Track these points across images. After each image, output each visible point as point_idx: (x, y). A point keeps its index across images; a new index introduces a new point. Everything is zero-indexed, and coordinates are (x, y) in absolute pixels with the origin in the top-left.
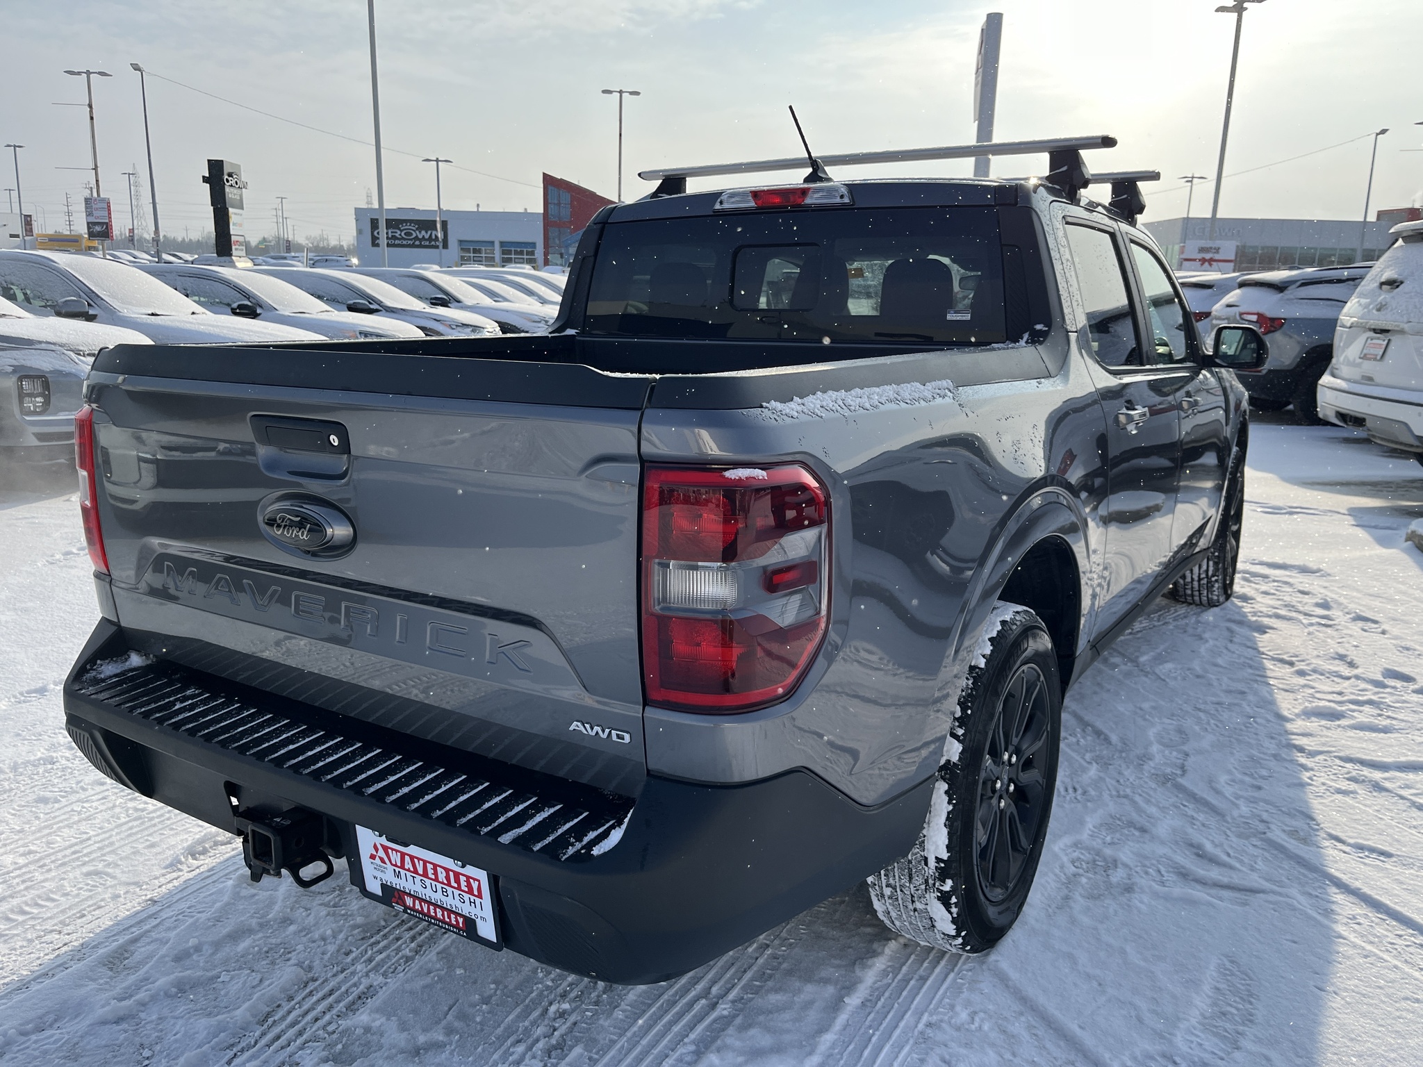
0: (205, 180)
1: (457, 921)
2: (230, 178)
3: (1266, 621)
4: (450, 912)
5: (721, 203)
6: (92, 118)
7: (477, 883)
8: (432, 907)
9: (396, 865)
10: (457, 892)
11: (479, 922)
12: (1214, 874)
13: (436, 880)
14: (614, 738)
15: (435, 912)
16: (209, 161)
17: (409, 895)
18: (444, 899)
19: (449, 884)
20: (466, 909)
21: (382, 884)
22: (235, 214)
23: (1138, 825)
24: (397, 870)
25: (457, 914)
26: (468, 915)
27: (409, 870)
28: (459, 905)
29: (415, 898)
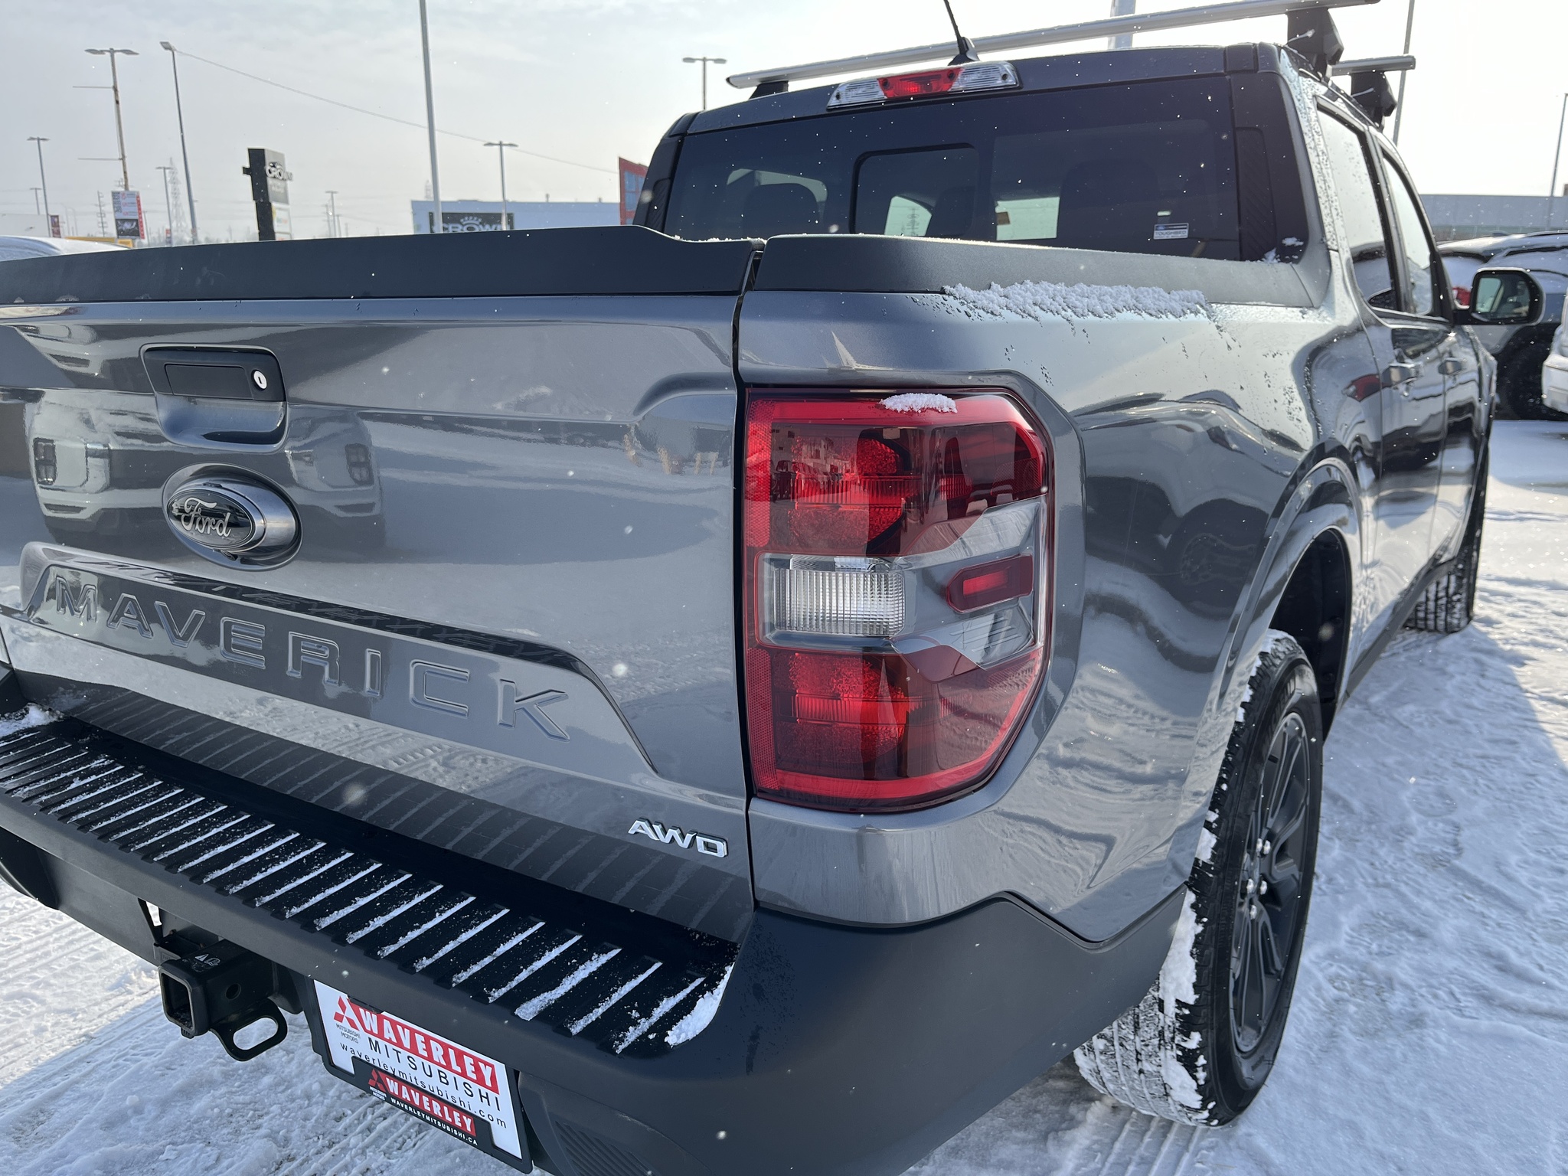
0: (246, 171)
1: (462, 1122)
2: (273, 169)
3: (1523, 650)
4: (453, 1107)
5: (838, 97)
6: (117, 102)
7: (489, 1069)
8: (425, 1099)
9: (371, 1032)
10: (461, 1080)
11: (495, 1127)
12: (1527, 996)
13: (430, 1058)
14: (701, 848)
15: (431, 1106)
16: (249, 150)
17: (393, 1077)
18: (442, 1087)
19: (448, 1067)
20: (475, 1106)
21: (354, 1058)
22: (280, 209)
23: (1412, 928)
24: (374, 1039)
25: (463, 1112)
26: (478, 1114)
27: (390, 1041)
28: (466, 1099)
29: (401, 1082)
